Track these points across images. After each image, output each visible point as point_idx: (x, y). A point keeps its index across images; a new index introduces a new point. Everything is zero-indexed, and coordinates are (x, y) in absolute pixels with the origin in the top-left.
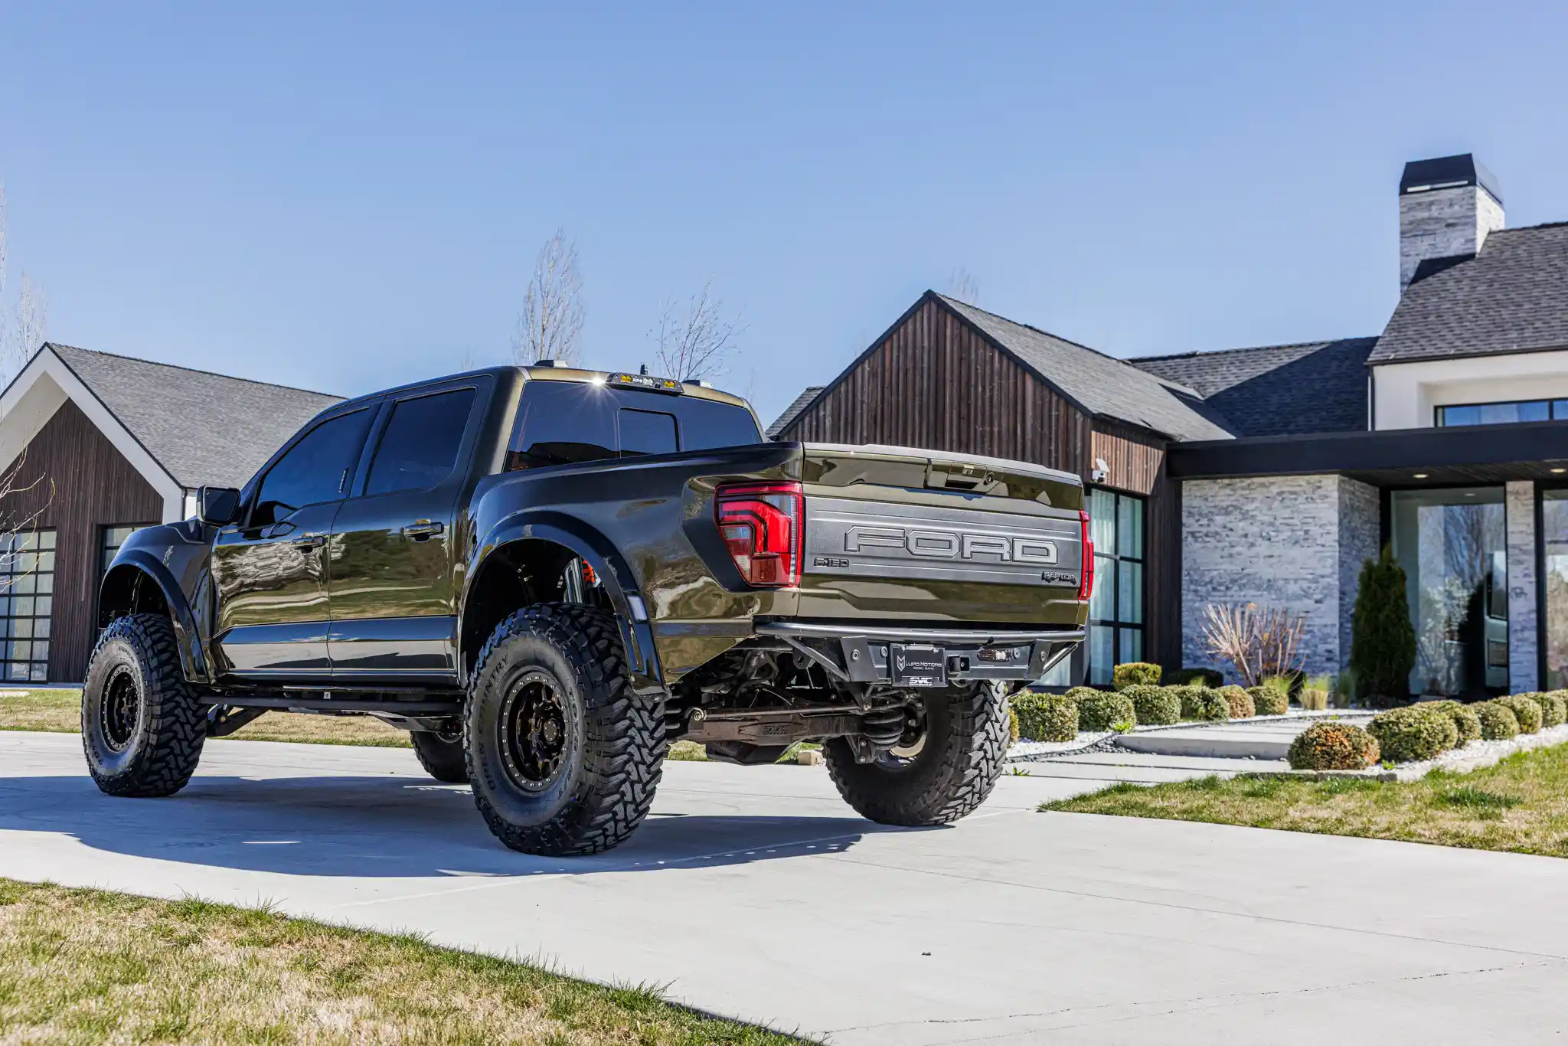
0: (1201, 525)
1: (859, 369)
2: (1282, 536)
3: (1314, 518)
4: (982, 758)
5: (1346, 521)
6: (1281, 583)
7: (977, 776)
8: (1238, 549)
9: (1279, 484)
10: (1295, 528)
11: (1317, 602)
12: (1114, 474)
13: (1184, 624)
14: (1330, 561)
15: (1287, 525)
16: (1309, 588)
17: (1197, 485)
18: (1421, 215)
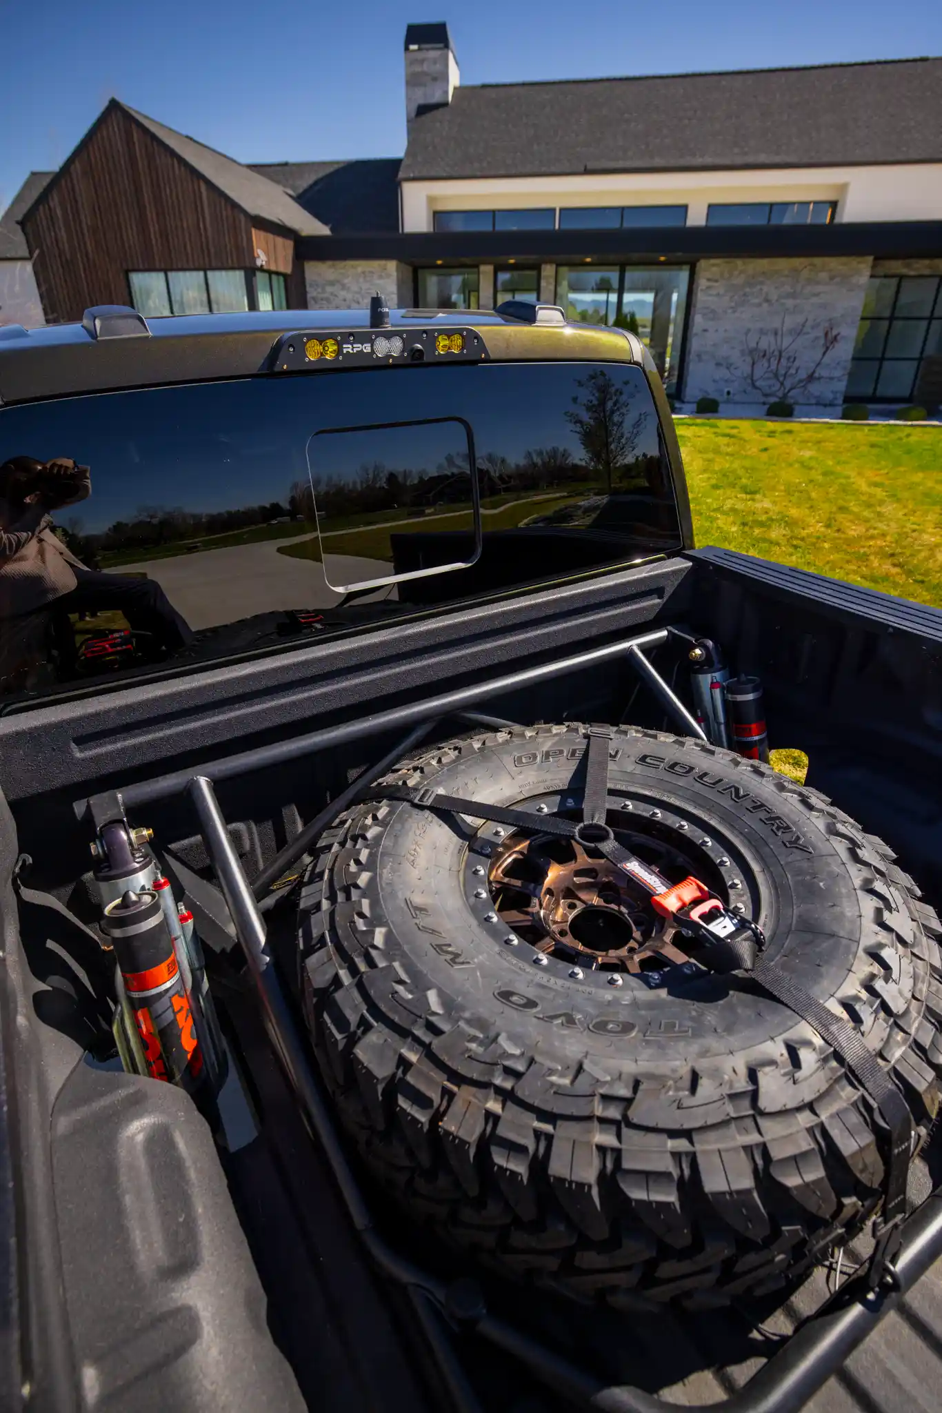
0: (318, 292)
9: (362, 266)
12: (268, 262)
17: (313, 265)
18: (418, 69)
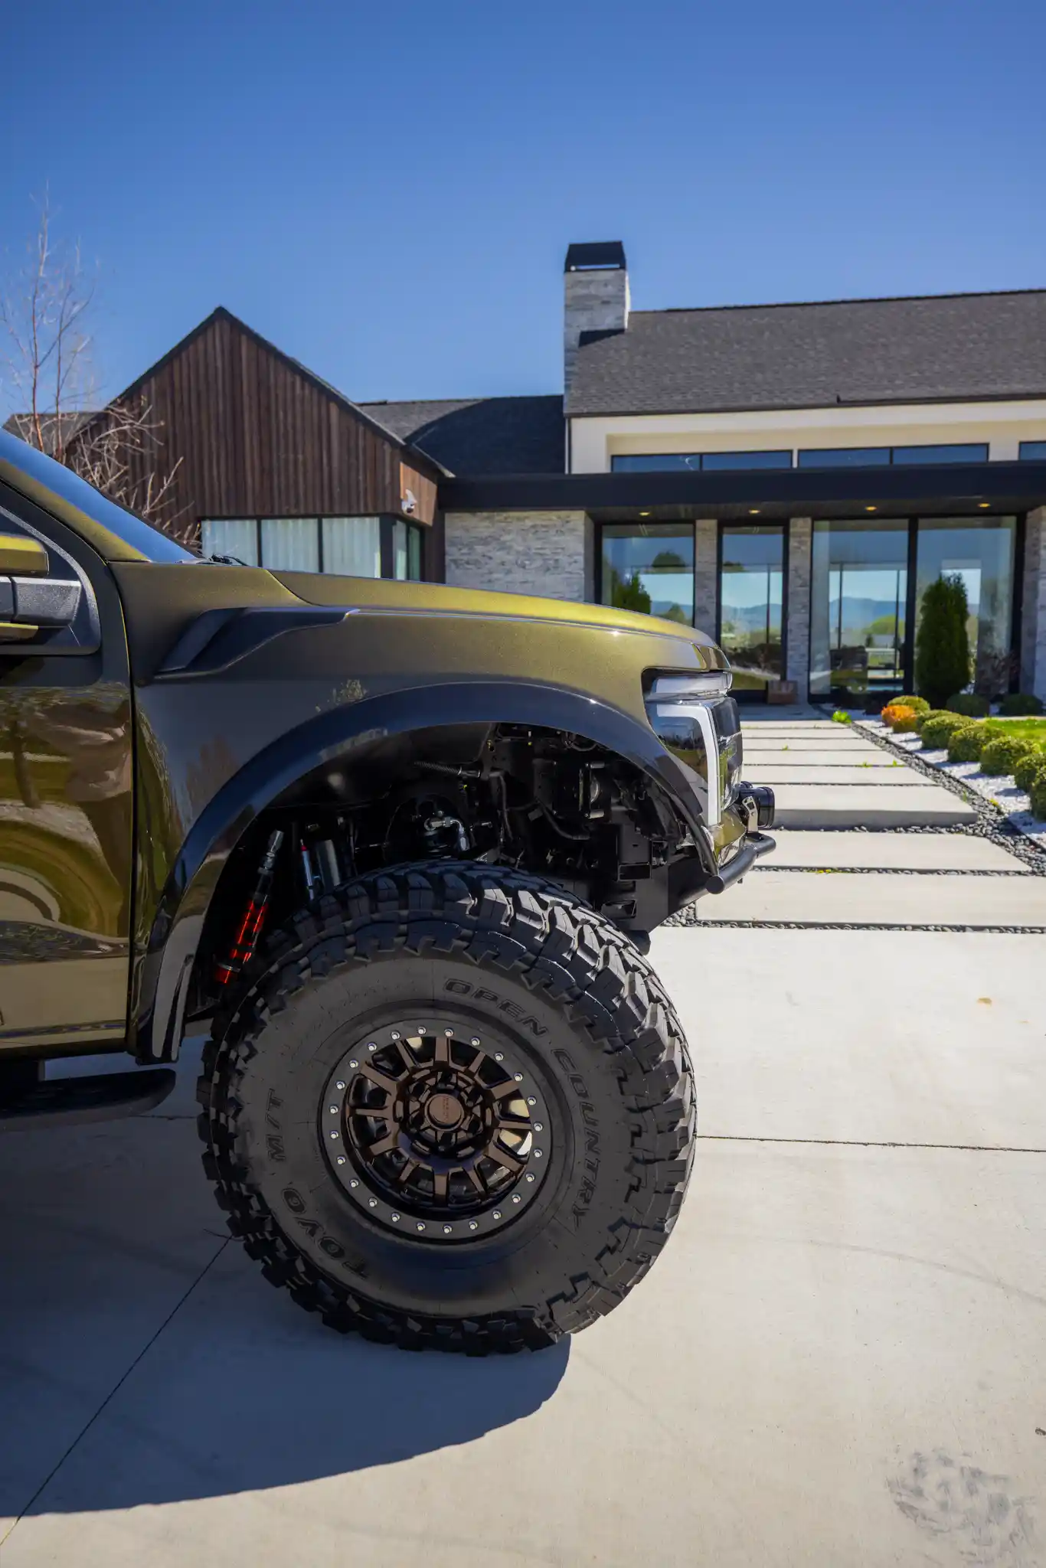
0: (463, 554)
2: (533, 566)
3: (563, 548)
5: (586, 551)
8: (495, 576)
9: (534, 518)
10: (547, 557)
14: (576, 588)
15: (540, 554)
17: (457, 517)
18: (581, 291)
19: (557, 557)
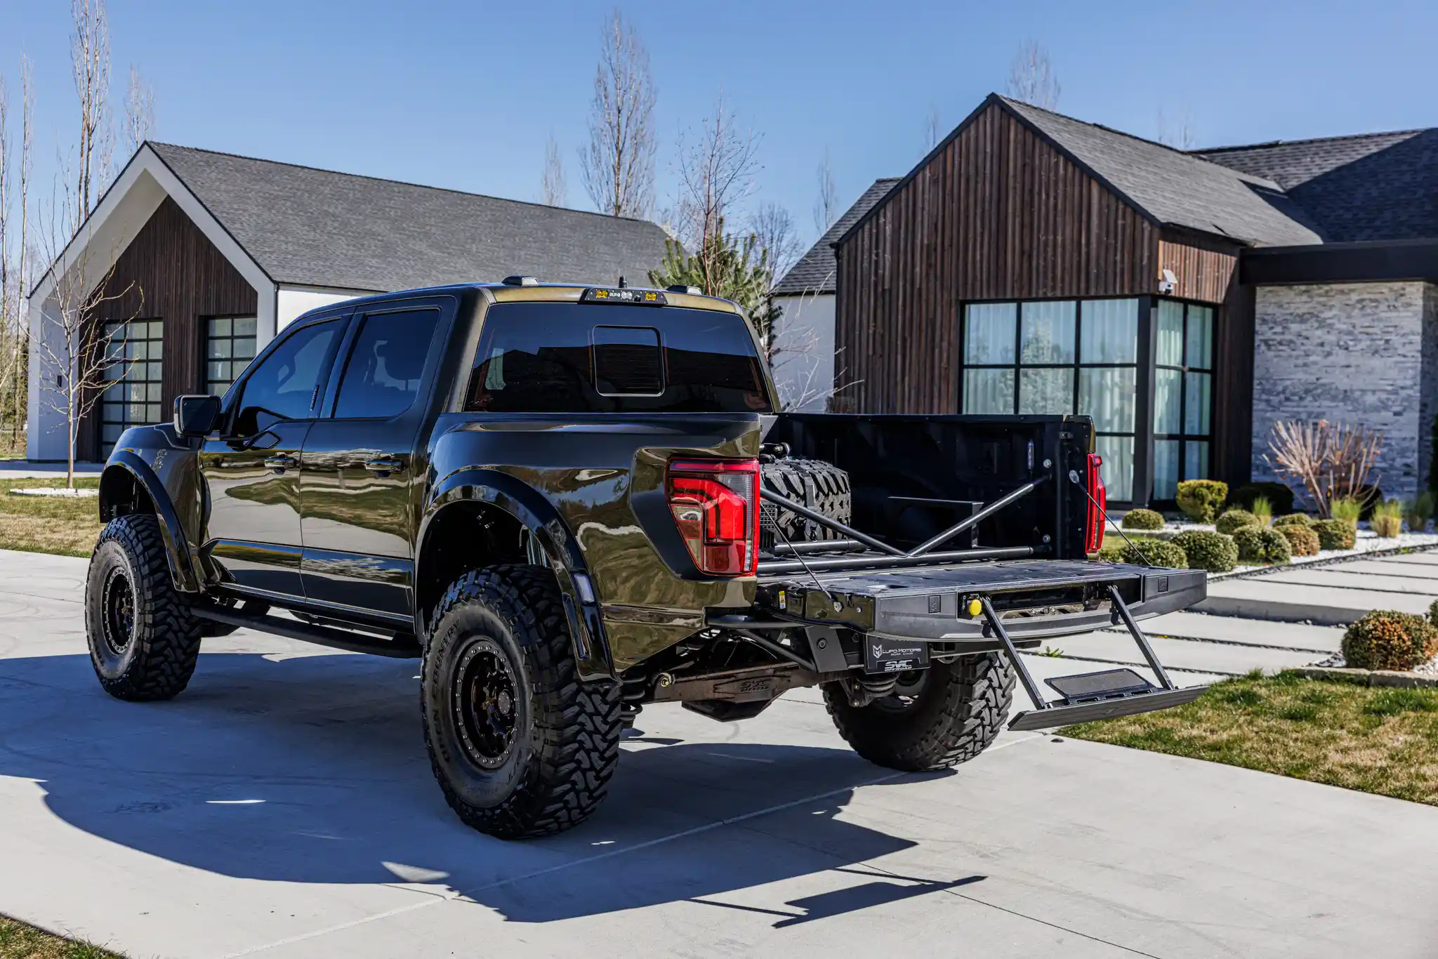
0: (1275, 333)
1: (920, 177)
2: (1359, 347)
3: (1396, 326)
4: (984, 707)
5: (1430, 331)
6: (1357, 394)
7: (978, 726)
8: (1312, 359)
10: (1375, 337)
11: (1396, 414)
12: (1182, 285)
13: (1254, 434)
14: (1411, 372)
15: (1367, 334)
16: (1388, 399)
17: (1270, 291)
19: (1388, 337)
